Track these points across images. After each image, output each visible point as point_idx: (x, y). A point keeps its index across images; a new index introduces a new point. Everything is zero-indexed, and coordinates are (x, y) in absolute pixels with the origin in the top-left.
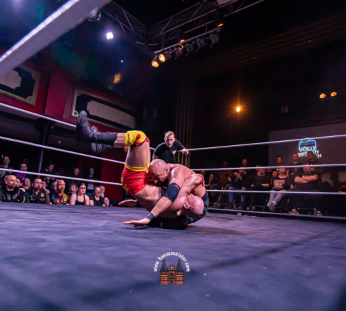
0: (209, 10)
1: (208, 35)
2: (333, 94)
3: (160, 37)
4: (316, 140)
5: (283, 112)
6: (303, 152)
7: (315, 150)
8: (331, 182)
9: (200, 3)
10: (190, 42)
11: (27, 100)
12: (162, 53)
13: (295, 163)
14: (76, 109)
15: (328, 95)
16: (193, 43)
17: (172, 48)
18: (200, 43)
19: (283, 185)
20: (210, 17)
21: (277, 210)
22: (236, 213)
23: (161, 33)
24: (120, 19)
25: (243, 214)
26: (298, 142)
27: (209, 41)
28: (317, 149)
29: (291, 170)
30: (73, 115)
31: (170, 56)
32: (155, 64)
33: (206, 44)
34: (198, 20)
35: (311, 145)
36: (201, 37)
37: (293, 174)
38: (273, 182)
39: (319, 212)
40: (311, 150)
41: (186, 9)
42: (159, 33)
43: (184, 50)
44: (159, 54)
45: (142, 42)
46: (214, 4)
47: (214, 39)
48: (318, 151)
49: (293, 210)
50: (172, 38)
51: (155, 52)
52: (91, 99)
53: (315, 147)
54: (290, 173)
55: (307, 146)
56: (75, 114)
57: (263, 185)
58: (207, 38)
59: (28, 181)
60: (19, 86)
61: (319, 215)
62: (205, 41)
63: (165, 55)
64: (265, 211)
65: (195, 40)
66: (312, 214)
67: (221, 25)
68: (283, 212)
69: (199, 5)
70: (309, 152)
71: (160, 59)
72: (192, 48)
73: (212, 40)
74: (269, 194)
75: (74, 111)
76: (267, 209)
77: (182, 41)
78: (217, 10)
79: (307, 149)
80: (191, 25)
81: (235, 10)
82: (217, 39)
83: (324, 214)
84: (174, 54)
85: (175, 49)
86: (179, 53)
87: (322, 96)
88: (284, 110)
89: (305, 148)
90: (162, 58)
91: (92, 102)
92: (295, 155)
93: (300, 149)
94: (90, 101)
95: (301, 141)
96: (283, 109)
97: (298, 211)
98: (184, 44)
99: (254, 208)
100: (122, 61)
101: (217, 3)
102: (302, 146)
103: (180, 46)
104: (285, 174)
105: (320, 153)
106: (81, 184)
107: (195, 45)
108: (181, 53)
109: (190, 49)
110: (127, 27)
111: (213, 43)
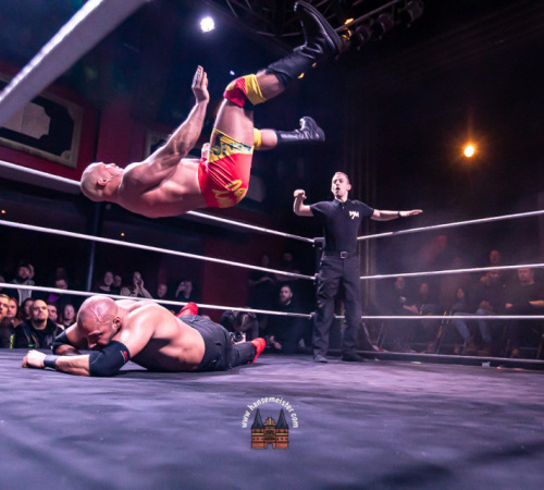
10: (365, 22)
11: (62, 159)
16: (372, 22)
18: (386, 21)
22: (478, 363)
25: (494, 364)
27: (405, 16)
33: (398, 22)
36: (382, 12)
43: (354, 38)
45: (271, 31)
47: (415, 12)
57: (532, 303)
58: (399, 10)
59: (70, 309)
60: (46, 132)
62: (397, 16)
65: (375, 16)
72: (369, 33)
73: (411, 12)
77: (349, 21)
82: (421, 10)
98: (351, 27)
99: (515, 352)
100: (232, 73)
103: (345, 32)
107: (376, 28)
108: (348, 45)
109: (365, 36)
110: (241, 5)
111: (413, 19)
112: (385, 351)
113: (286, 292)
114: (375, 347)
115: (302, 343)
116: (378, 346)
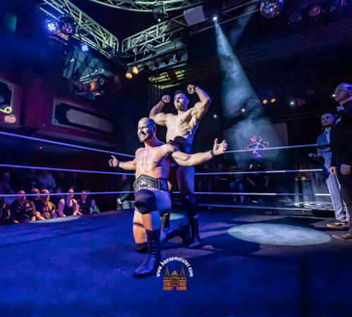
0: (176, 29)
1: (176, 51)
10: (161, 57)
11: (5, 111)
12: (135, 65)
14: (56, 118)
16: (163, 57)
17: (144, 61)
24: (94, 33)
30: (53, 123)
32: (129, 75)
36: (171, 53)
44: (132, 66)
46: (181, 23)
50: (143, 51)
51: (128, 64)
52: (69, 107)
56: (55, 122)
63: (138, 69)
71: (134, 71)
75: (54, 119)
78: (184, 30)
81: (199, 29)
90: (136, 70)
91: (71, 110)
94: (69, 109)
110: (102, 41)
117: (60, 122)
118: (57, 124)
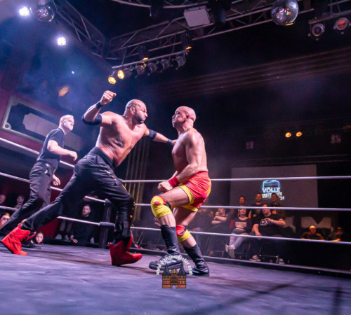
0: (177, 31)
1: (174, 57)
2: (299, 134)
3: (120, 51)
4: (280, 181)
5: (248, 148)
6: (267, 193)
7: (278, 191)
8: (294, 228)
9: (168, 22)
10: (154, 62)
12: (122, 69)
13: (258, 204)
14: (8, 121)
15: (294, 135)
16: (158, 63)
17: (134, 65)
18: (166, 64)
19: (245, 228)
20: (178, 38)
21: (237, 257)
23: (122, 48)
24: (75, 25)
26: (262, 181)
27: (175, 63)
28: (281, 191)
29: (254, 211)
30: (4, 127)
31: (131, 74)
32: (112, 80)
33: (172, 66)
34: (164, 40)
35: (274, 186)
36: (167, 58)
37: (255, 216)
38: (234, 223)
39: (282, 260)
40: (275, 191)
41: (153, 26)
42: (120, 47)
43: (147, 68)
44: (118, 69)
45: (99, 53)
46: (184, 25)
47: (181, 62)
48: (281, 193)
49: (255, 257)
50: (134, 54)
51: (113, 67)
52: (29, 111)
53: (278, 189)
54: (252, 214)
55: (271, 187)
56: (7, 126)
58: (173, 60)
61: (281, 263)
62: (171, 62)
63: (125, 72)
64: (223, 257)
65: (160, 60)
66: (274, 262)
67: (189, 48)
68: (244, 258)
69: (167, 25)
70: (273, 194)
71: (119, 76)
72: (156, 68)
73: (179, 62)
74: (228, 237)
75: (5, 123)
76: (226, 255)
77: (145, 59)
78: (186, 33)
79: (271, 190)
80: (156, 44)
81: (205, 35)
82: (184, 62)
83: (286, 263)
84: (135, 72)
85: (137, 67)
86: (140, 72)
87: (288, 135)
88: (249, 146)
89: (269, 188)
90: (121, 75)
91: (31, 114)
92: (259, 195)
93: (264, 190)
94: (28, 113)
95: (266, 181)
96: (248, 144)
97: (259, 258)
98: (147, 62)
99: (212, 252)
100: (73, 72)
101: (187, 24)
102: (266, 186)
103: (142, 64)
104: (247, 215)
105: (283, 195)
106: (4, 214)
107: (160, 66)
108: (143, 71)
109: (153, 68)
110: (84, 36)
111: (179, 65)
112: (142, 249)
113: (87, 209)
114: (136, 246)
115: (92, 240)
116: (138, 245)
117: (12, 128)
118: (9, 129)
